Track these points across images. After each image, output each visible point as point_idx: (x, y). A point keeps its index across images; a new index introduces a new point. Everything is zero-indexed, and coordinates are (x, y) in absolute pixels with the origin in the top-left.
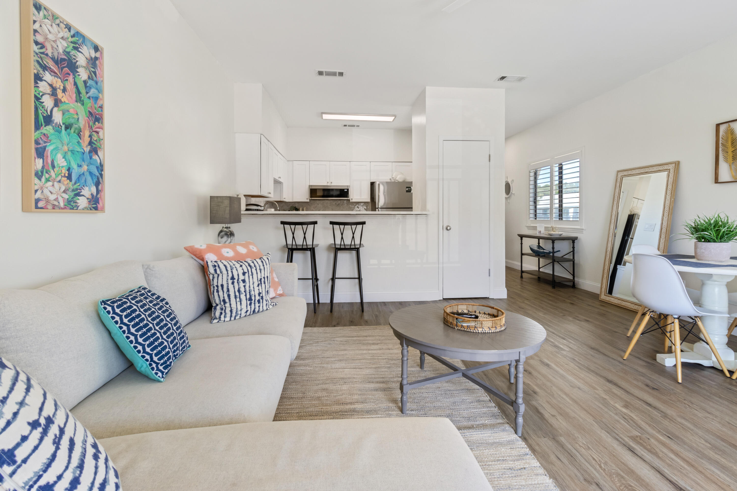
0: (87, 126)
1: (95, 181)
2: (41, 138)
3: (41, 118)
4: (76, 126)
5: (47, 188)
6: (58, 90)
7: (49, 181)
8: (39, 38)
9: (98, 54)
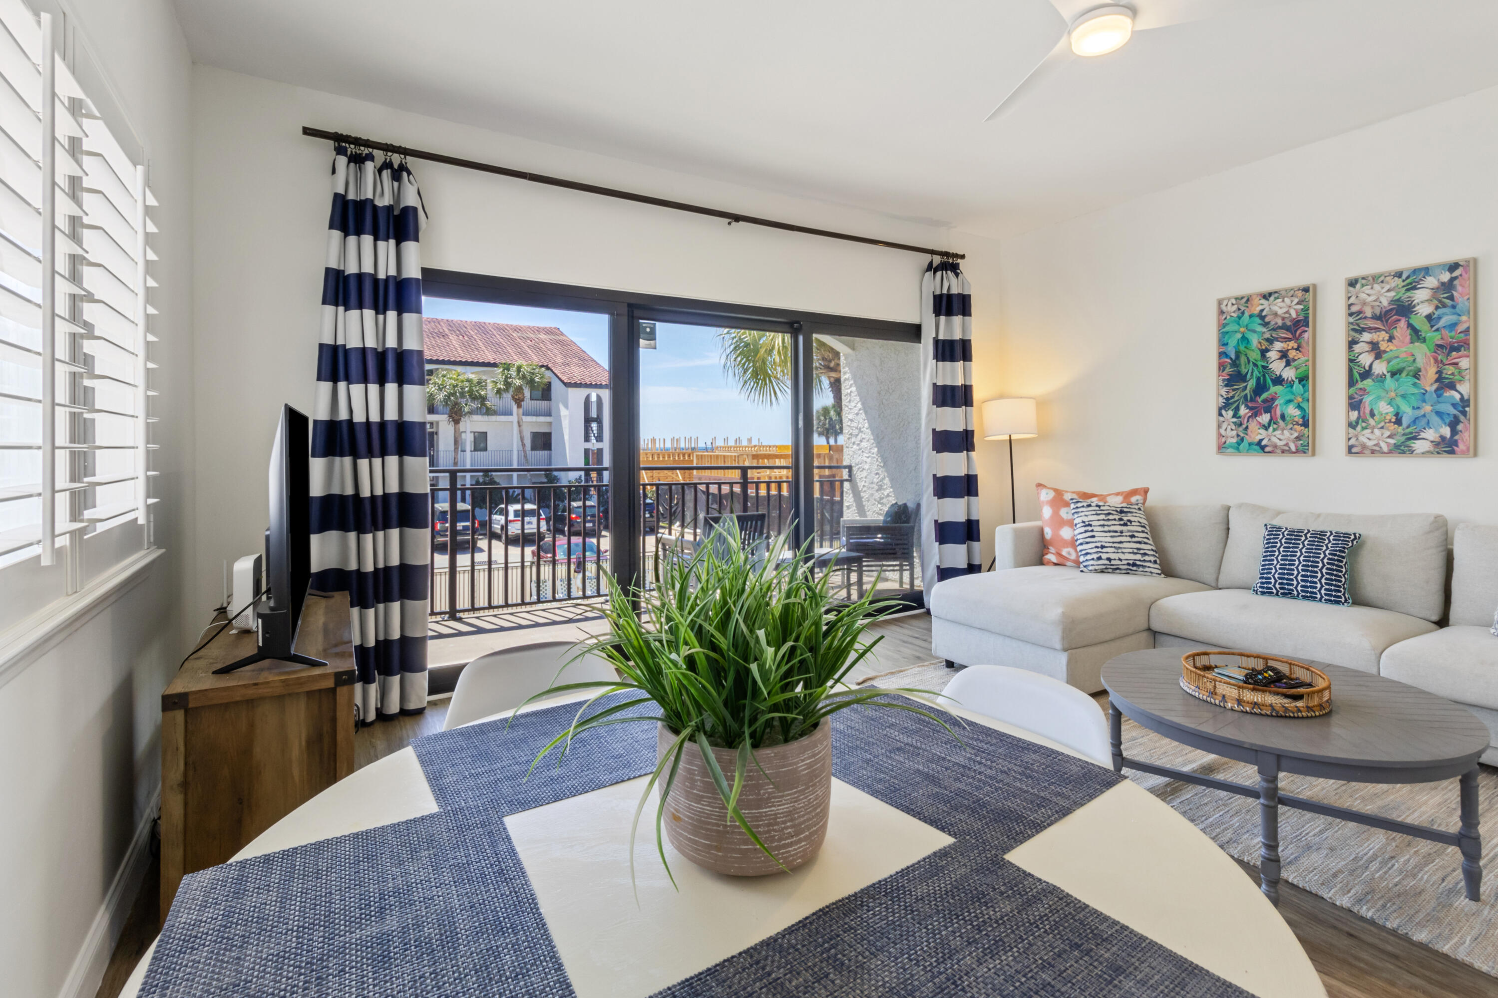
0: (1432, 361)
1: (1447, 421)
2: (1356, 393)
3: (1356, 375)
4: (1412, 368)
5: (1364, 435)
6: (1382, 342)
7: (1367, 429)
8: (1354, 309)
9: (1457, 273)
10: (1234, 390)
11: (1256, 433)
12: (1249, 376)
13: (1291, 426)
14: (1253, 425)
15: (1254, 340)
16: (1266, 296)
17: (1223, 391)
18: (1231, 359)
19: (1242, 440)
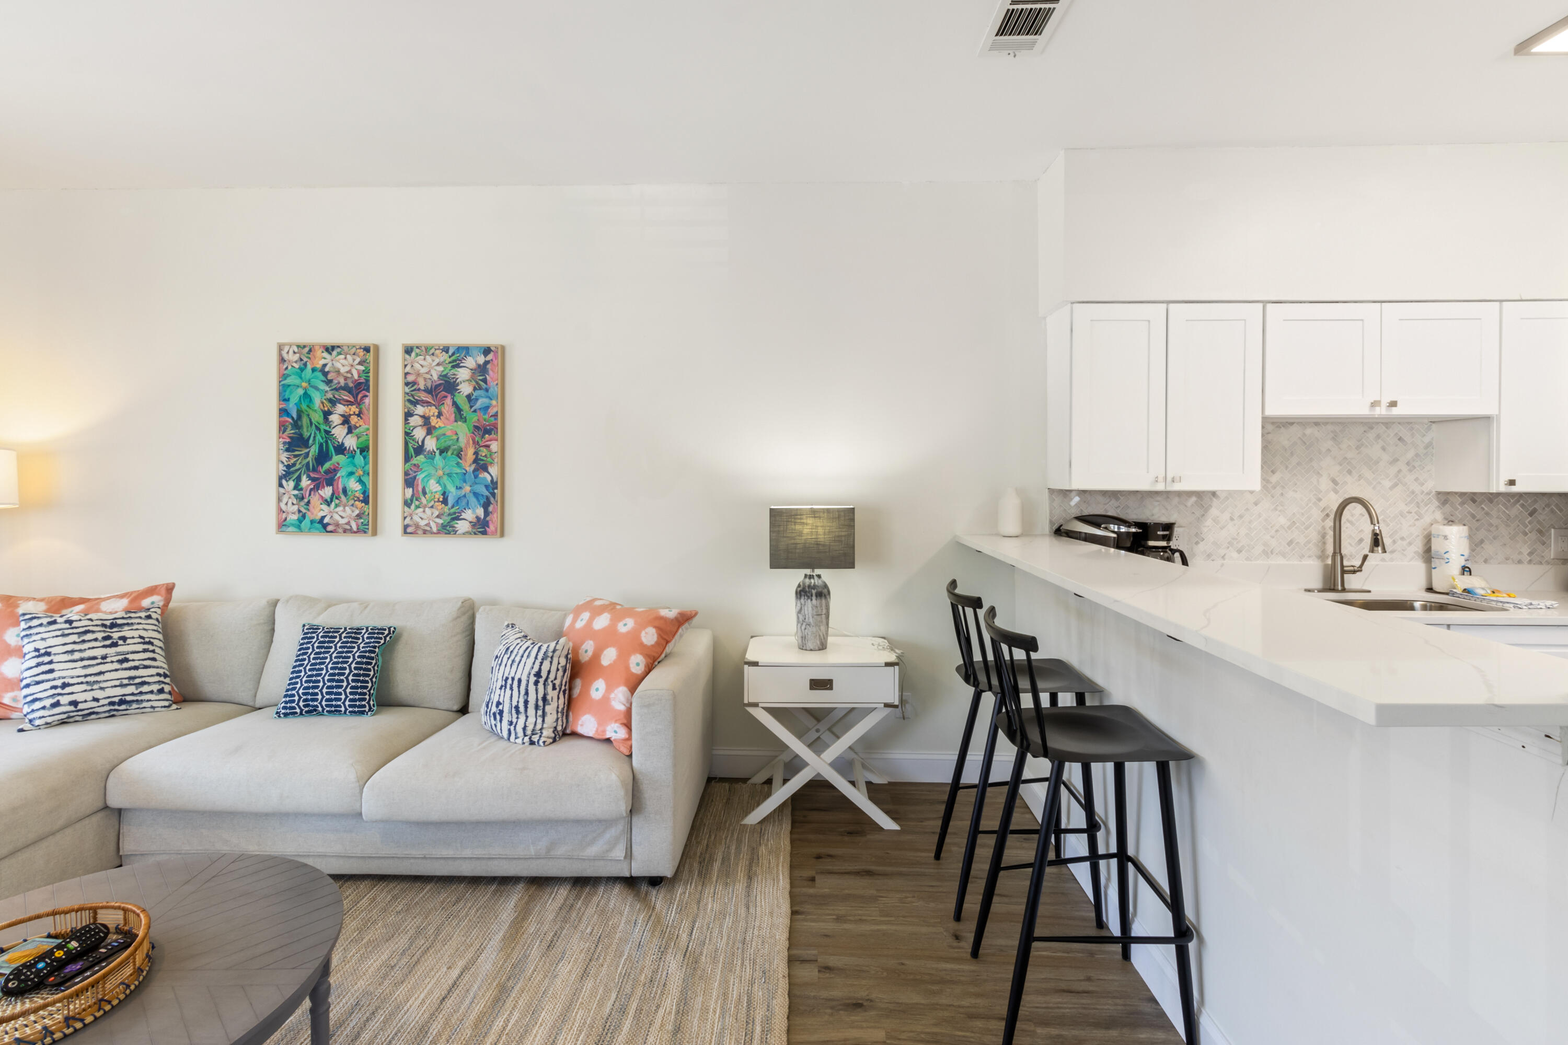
0: (471, 442)
1: (482, 502)
2: (411, 469)
3: (411, 450)
4: (455, 447)
5: (417, 514)
6: (432, 417)
7: (420, 507)
8: (410, 378)
9: (490, 357)
10: (296, 456)
11: (319, 510)
12: (311, 441)
13: (352, 502)
14: (315, 500)
15: (317, 399)
16: (329, 349)
17: (284, 456)
18: (293, 418)
19: (304, 516)
